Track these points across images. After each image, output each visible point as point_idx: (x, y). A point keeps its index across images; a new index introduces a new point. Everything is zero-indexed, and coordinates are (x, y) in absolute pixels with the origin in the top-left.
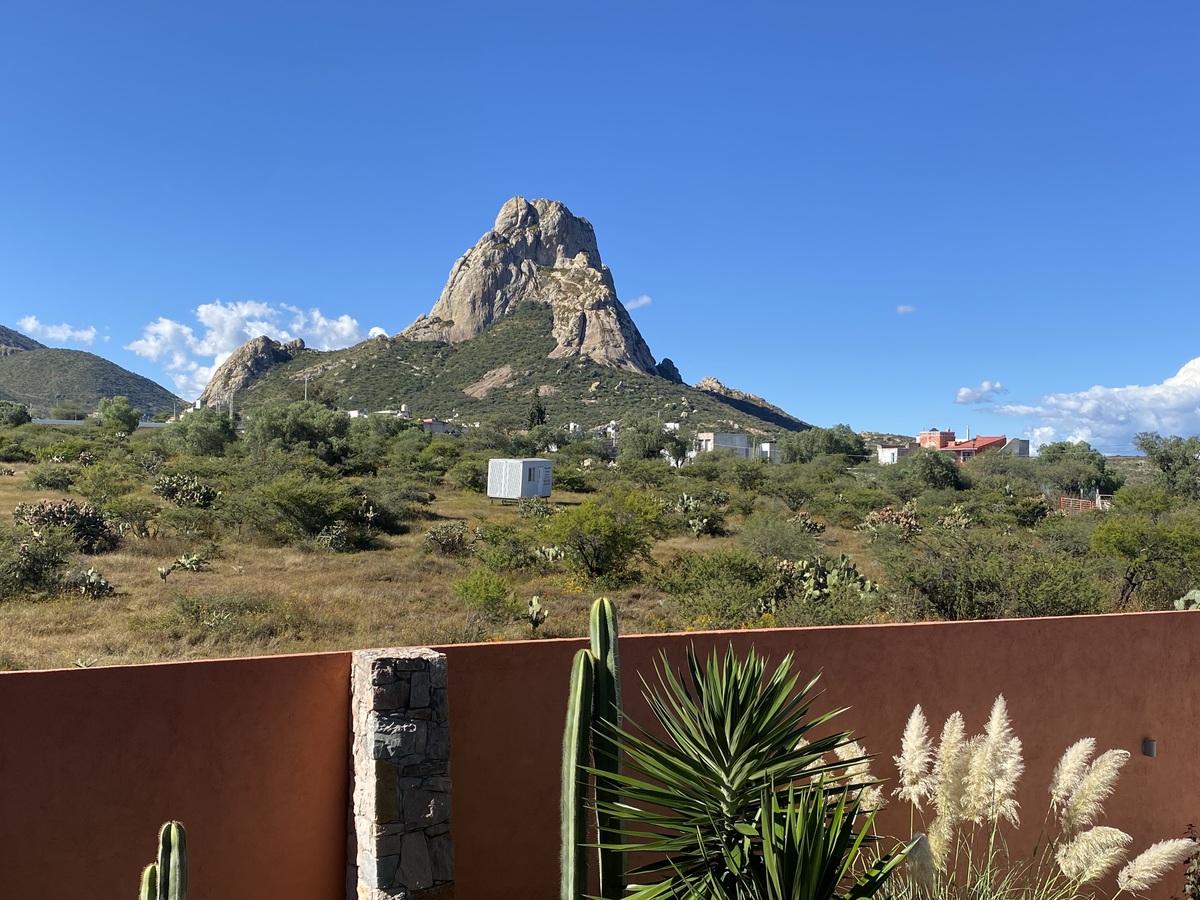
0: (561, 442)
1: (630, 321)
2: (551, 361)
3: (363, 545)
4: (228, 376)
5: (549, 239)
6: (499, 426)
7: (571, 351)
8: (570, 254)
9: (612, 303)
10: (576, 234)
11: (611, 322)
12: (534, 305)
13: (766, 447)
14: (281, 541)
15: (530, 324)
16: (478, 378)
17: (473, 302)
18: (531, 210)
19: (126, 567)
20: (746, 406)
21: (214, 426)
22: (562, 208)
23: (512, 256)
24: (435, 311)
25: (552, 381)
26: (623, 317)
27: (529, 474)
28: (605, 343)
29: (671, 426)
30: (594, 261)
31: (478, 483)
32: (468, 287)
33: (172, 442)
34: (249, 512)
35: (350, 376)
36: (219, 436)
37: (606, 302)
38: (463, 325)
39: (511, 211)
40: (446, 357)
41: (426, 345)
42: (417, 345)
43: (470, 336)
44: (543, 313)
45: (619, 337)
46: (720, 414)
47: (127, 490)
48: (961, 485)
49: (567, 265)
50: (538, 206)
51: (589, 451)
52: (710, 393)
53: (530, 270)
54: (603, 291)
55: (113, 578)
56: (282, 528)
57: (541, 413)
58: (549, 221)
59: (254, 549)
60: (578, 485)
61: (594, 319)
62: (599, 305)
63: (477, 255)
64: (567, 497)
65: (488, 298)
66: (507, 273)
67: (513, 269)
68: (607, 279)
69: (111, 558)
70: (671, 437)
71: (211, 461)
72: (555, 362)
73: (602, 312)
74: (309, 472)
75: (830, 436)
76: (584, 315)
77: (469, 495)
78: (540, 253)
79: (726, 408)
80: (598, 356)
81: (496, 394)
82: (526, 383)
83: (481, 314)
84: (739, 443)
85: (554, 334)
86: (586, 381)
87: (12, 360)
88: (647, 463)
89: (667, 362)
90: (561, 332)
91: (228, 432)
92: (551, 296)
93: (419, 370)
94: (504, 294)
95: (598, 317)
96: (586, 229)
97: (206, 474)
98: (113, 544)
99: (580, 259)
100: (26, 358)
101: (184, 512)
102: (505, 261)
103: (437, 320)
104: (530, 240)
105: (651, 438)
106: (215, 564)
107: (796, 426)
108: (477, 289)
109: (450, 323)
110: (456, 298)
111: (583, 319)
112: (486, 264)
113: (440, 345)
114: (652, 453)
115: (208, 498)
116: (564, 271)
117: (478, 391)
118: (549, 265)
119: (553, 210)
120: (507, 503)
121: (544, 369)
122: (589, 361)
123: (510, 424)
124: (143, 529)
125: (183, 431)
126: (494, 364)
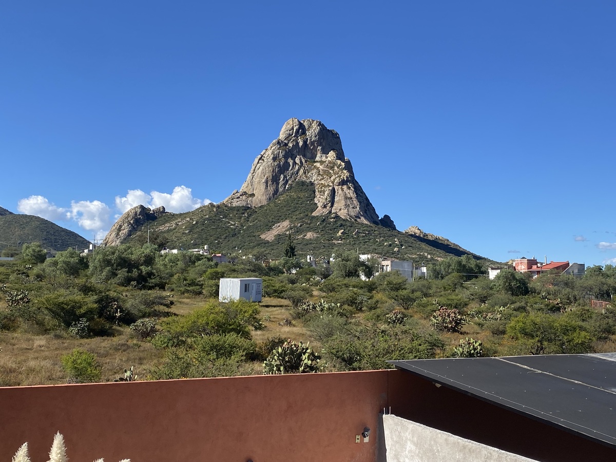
1: (362, 192)
2: (314, 217)
4: (119, 230)
5: (312, 143)
7: (326, 211)
8: (325, 152)
9: (351, 181)
10: (329, 139)
11: (351, 193)
12: (303, 183)
15: (301, 195)
16: (269, 228)
17: (267, 182)
18: (301, 126)
22: (320, 124)
23: (290, 154)
24: (243, 188)
25: (314, 230)
26: (358, 190)
28: (347, 206)
30: (340, 156)
32: (263, 173)
35: (192, 228)
37: (348, 181)
38: (260, 196)
39: (290, 127)
40: (249, 216)
41: (238, 209)
42: (232, 209)
43: (265, 202)
44: (309, 188)
45: (355, 202)
46: (420, 249)
49: (324, 159)
50: (306, 124)
52: (414, 236)
53: (301, 162)
54: (346, 174)
58: (313, 132)
61: (340, 191)
62: (343, 183)
63: (268, 154)
65: (275, 179)
66: (287, 165)
67: (291, 161)
68: (349, 167)
72: (316, 218)
73: (345, 187)
76: (334, 189)
78: (307, 151)
79: (423, 245)
80: (343, 214)
81: (279, 237)
82: (299, 231)
83: (271, 189)
85: (316, 201)
86: (335, 230)
89: (387, 217)
90: (320, 200)
92: (314, 177)
93: (233, 224)
94: (285, 177)
95: (342, 190)
96: (335, 136)
99: (332, 155)
102: (286, 157)
103: (245, 193)
104: (301, 144)
108: (269, 174)
109: (253, 195)
110: (256, 180)
111: (333, 192)
112: (274, 159)
113: (246, 208)
116: (322, 162)
117: (269, 236)
118: (312, 159)
119: (314, 125)
121: (310, 223)
122: (337, 217)
126: (279, 219)
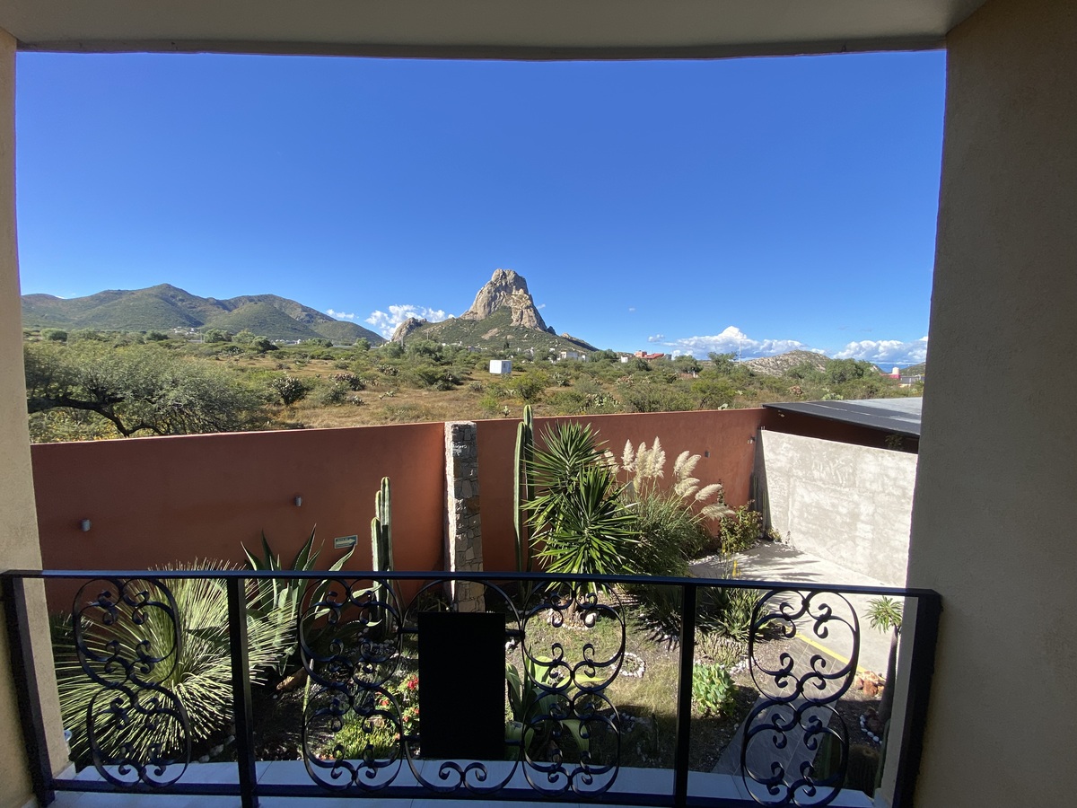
0: (515, 355)
2: (511, 327)
3: (448, 388)
4: (401, 331)
5: (510, 284)
6: (493, 349)
7: (518, 323)
8: (517, 289)
9: (532, 306)
10: (520, 282)
11: (532, 314)
12: (505, 307)
13: (584, 357)
14: (421, 387)
15: (504, 314)
16: (486, 333)
17: (484, 306)
18: (504, 273)
19: (368, 395)
20: (578, 343)
21: (396, 348)
23: (498, 290)
24: (471, 309)
25: (511, 334)
26: (536, 311)
27: (504, 365)
28: (529, 321)
29: (552, 349)
30: (526, 292)
31: (487, 368)
32: (482, 301)
33: (382, 354)
34: (409, 377)
35: (442, 331)
36: (399, 352)
37: (530, 307)
38: (481, 314)
39: (497, 274)
40: (475, 325)
41: (468, 321)
42: (465, 321)
43: (483, 318)
44: (509, 310)
45: (534, 319)
46: (569, 346)
47: (367, 370)
48: (648, 370)
49: (517, 293)
50: (506, 272)
51: (524, 358)
52: (565, 338)
53: (504, 295)
55: (364, 399)
56: (421, 383)
57: (508, 345)
58: (510, 277)
59: (412, 389)
60: (520, 369)
61: (526, 312)
62: (527, 307)
63: (485, 289)
64: (516, 373)
65: (489, 305)
66: (496, 296)
67: (498, 294)
68: (531, 298)
69: (363, 392)
70: (552, 353)
71: (396, 360)
72: (513, 327)
73: (529, 310)
74: (429, 364)
75: (605, 353)
76: (522, 311)
77: (483, 372)
78: (507, 288)
79: (571, 343)
80: (527, 325)
81: (492, 338)
82: (503, 334)
83: (487, 310)
84: (575, 355)
85: (512, 317)
86: (523, 334)
87: (326, 325)
88: (544, 362)
90: (515, 317)
91: (401, 350)
92: (511, 304)
94: (495, 303)
96: (524, 280)
97: (393, 365)
98: (363, 388)
99: (521, 290)
100: (330, 325)
101: (387, 377)
102: (495, 291)
103: (472, 312)
104: (504, 284)
105: (545, 353)
106: (399, 394)
107: (593, 349)
108: (486, 301)
109: (476, 313)
110: (478, 305)
112: (489, 293)
113: (473, 321)
114: (545, 359)
115: (395, 372)
116: (516, 295)
117: (486, 337)
118: (510, 293)
119: (512, 273)
120: (496, 375)
121: (509, 330)
122: (524, 327)
123: (497, 348)
124: (373, 383)
125: (386, 350)
126: (492, 328)
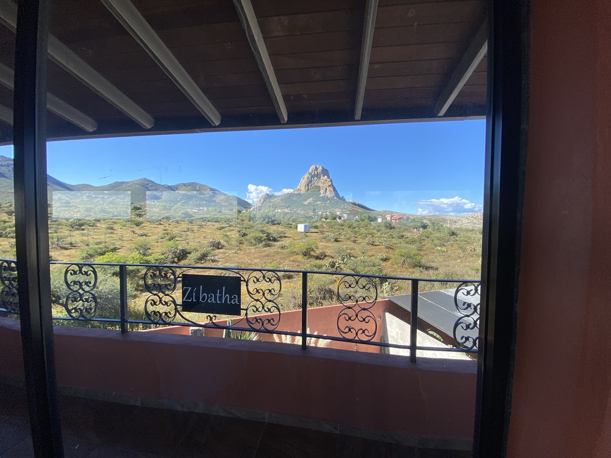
2: (320, 197)
4: (260, 201)
5: (320, 173)
7: (324, 195)
8: (324, 176)
10: (325, 172)
11: (332, 189)
12: (317, 186)
15: (316, 190)
16: (306, 200)
17: (305, 186)
18: (316, 167)
20: (359, 205)
23: (313, 177)
25: (320, 201)
27: (305, 227)
28: (330, 193)
30: (328, 177)
32: (304, 183)
37: (331, 185)
38: (303, 190)
39: (312, 168)
40: (300, 196)
41: (296, 194)
42: (294, 194)
43: (305, 192)
44: (318, 188)
45: (333, 192)
49: (323, 178)
50: (318, 167)
52: (351, 203)
53: (316, 179)
58: (320, 169)
61: (328, 189)
63: (306, 177)
65: (308, 185)
66: (312, 180)
68: (331, 181)
73: (330, 187)
78: (318, 176)
79: (354, 206)
80: (329, 196)
81: (309, 203)
82: (315, 201)
83: (307, 188)
85: (321, 192)
89: (343, 197)
92: (320, 184)
93: (295, 199)
94: (311, 184)
96: (327, 171)
99: (326, 176)
102: (311, 178)
103: (298, 189)
104: (316, 173)
108: (306, 183)
109: (301, 190)
110: (302, 185)
111: (326, 189)
112: (308, 178)
113: (299, 194)
118: (320, 178)
120: (301, 232)
121: (319, 199)
122: (327, 197)
126: (309, 198)
